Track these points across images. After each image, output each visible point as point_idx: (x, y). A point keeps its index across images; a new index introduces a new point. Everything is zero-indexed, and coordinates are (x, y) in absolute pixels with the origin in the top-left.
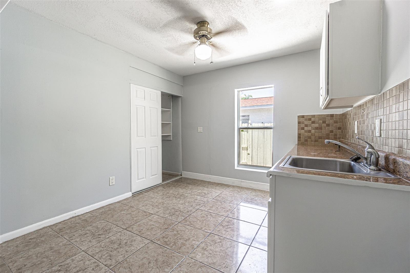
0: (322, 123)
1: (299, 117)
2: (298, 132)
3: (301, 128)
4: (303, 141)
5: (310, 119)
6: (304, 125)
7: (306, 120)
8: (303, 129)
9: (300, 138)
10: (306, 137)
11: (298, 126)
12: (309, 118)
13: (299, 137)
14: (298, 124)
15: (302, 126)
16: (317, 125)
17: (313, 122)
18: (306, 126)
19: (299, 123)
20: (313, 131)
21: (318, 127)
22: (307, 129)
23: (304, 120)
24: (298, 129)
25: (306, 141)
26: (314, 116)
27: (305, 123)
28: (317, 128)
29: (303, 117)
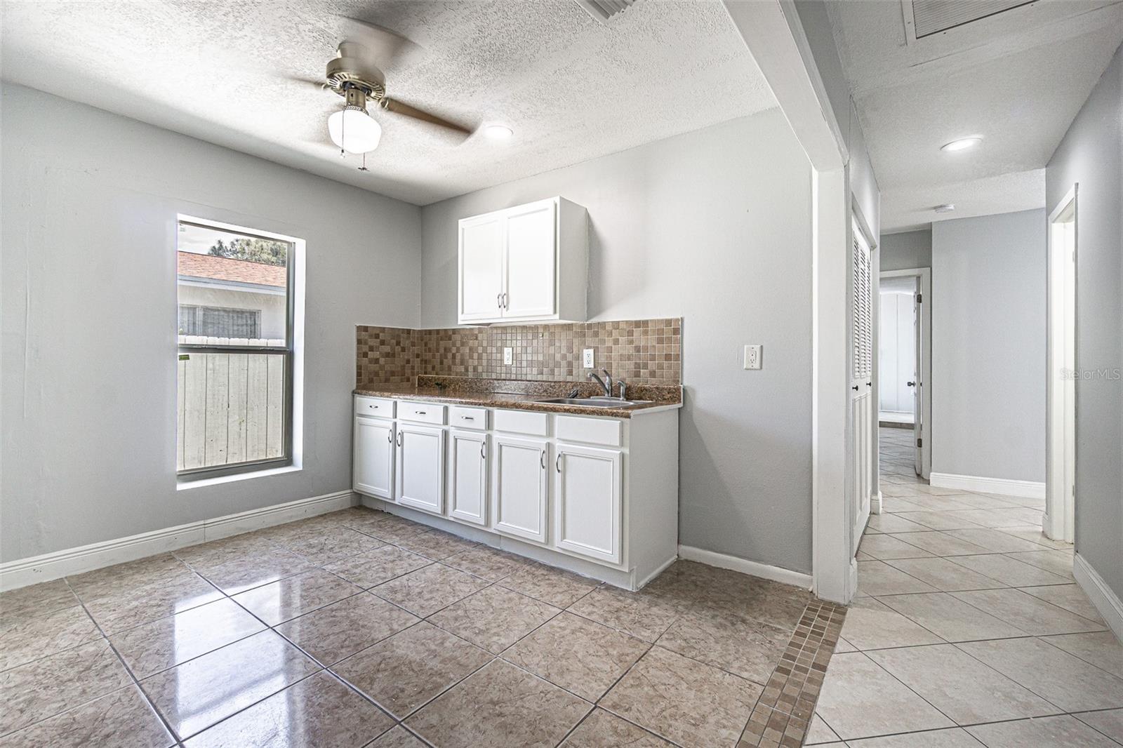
0: (395, 344)
1: (359, 328)
2: (357, 363)
3: (362, 355)
4: (367, 381)
5: (377, 336)
6: (367, 346)
7: (371, 336)
8: (365, 355)
9: (361, 376)
10: (370, 373)
11: (358, 349)
12: (376, 333)
13: (359, 374)
14: (358, 344)
15: (365, 348)
16: (387, 349)
17: (383, 343)
18: (371, 349)
19: (359, 342)
20: (382, 361)
21: (389, 353)
22: (372, 357)
23: (366, 338)
24: (358, 356)
25: (371, 381)
26: (383, 330)
27: (370, 344)
28: (387, 355)
29: (366, 329)
